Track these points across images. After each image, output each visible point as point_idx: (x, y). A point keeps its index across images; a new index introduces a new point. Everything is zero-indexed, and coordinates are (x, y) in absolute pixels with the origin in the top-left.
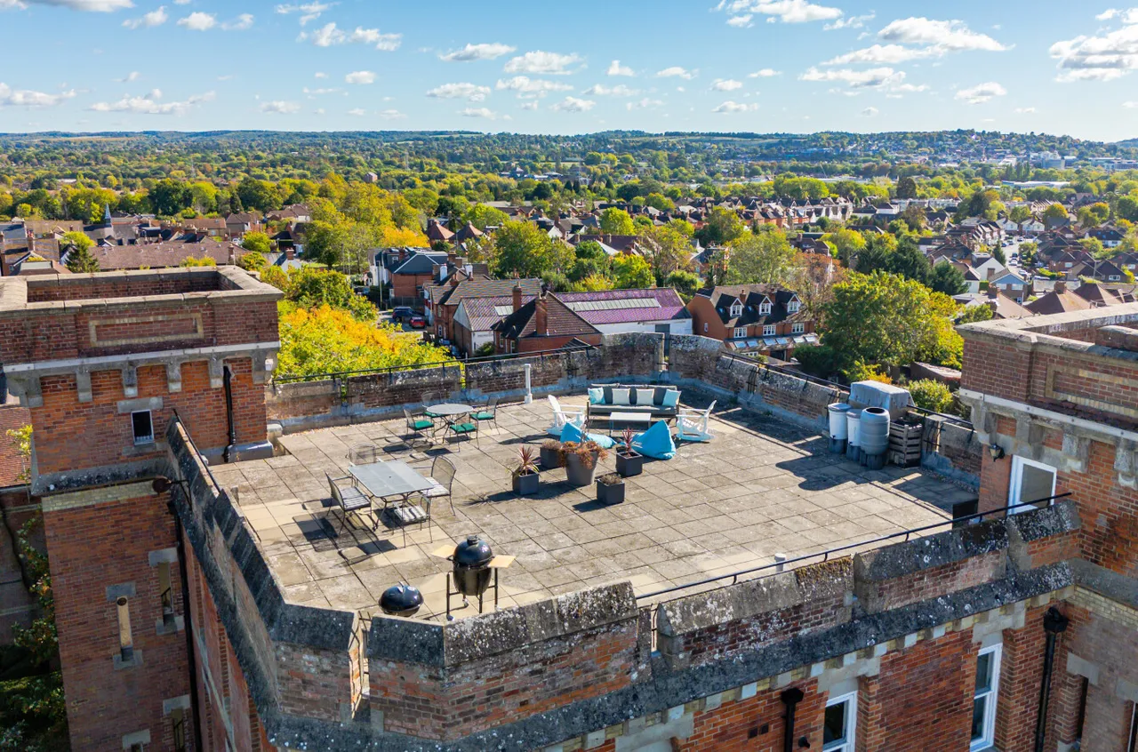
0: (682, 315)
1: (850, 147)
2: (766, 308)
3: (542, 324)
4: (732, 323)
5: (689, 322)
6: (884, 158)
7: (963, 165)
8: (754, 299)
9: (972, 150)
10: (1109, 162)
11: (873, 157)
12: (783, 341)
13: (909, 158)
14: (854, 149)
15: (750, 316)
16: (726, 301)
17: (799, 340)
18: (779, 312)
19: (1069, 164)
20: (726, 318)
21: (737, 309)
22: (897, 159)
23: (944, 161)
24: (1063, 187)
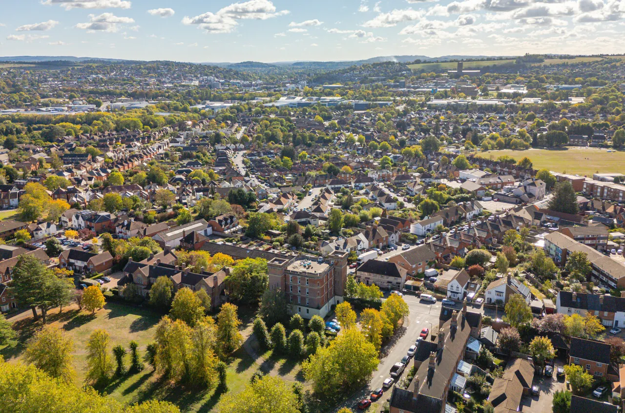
0: (209, 226)
1: (112, 74)
2: (229, 221)
3: (198, 239)
4: (223, 227)
5: (211, 227)
6: (134, 81)
7: (175, 86)
8: (226, 219)
9: (176, 75)
10: (239, 83)
11: (128, 80)
12: (234, 228)
13: (146, 81)
14: (115, 75)
15: (226, 224)
16: (220, 221)
17: (237, 227)
18: (232, 222)
19: (222, 84)
20: (221, 226)
21: (223, 223)
22: (141, 81)
23: (164, 82)
24: (231, 108)
